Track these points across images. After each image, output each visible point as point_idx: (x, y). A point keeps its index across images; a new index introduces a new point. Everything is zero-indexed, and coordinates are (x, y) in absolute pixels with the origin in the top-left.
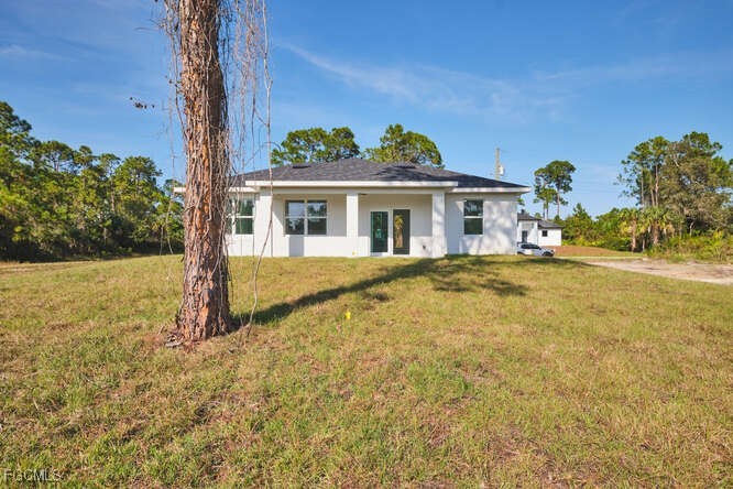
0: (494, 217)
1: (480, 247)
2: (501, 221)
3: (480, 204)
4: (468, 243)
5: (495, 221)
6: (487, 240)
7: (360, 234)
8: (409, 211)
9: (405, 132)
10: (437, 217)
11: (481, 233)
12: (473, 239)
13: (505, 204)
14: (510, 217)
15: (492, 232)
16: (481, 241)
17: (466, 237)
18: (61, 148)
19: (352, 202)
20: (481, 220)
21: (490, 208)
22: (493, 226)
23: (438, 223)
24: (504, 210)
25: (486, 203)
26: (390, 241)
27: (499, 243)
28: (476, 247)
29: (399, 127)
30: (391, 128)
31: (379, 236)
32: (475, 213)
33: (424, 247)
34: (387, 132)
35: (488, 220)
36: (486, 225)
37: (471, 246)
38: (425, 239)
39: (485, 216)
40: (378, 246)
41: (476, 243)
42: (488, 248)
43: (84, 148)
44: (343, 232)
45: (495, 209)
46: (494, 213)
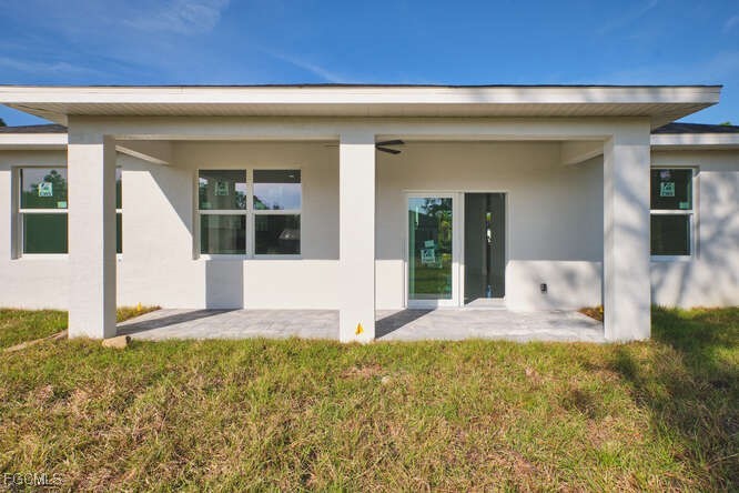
0: (721, 211)
1: (682, 289)
3: (682, 179)
5: (724, 221)
6: (701, 270)
7: (381, 253)
8: (501, 198)
11: (686, 252)
15: (716, 250)
16: (686, 272)
19: (357, 162)
20: (686, 218)
21: (711, 190)
22: (718, 235)
25: (704, 176)
26: (458, 272)
31: (429, 257)
33: (544, 288)
35: (703, 221)
36: (700, 233)
37: (661, 284)
38: (545, 267)
39: (697, 210)
40: (428, 282)
41: (673, 278)
42: (706, 290)
44: (331, 251)
45: (724, 190)
46: (722, 203)
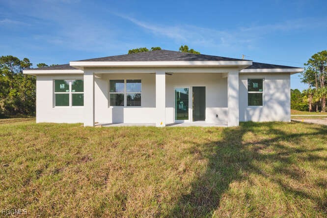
0: (271, 92)
1: (260, 116)
2: (277, 95)
3: (260, 82)
4: (251, 113)
5: (272, 95)
6: (266, 110)
8: (204, 88)
9: (189, 49)
10: (231, 92)
11: (262, 105)
12: (254, 109)
13: (280, 82)
14: (284, 92)
15: (270, 104)
16: (261, 111)
17: (249, 108)
18: (14, 59)
20: (261, 94)
21: (268, 85)
22: (271, 99)
23: (233, 97)
24: (280, 86)
25: (266, 81)
26: (190, 111)
27: (276, 113)
28: (257, 115)
29: (186, 47)
30: (182, 47)
31: (181, 107)
32: (257, 89)
33: (217, 116)
34: (180, 49)
35: (266, 95)
36: (265, 99)
37: (253, 114)
38: (218, 109)
39: (265, 92)
40: (181, 114)
41: (257, 113)
42: (267, 116)
43: (26, 60)
45: (272, 86)
46: (271, 89)
